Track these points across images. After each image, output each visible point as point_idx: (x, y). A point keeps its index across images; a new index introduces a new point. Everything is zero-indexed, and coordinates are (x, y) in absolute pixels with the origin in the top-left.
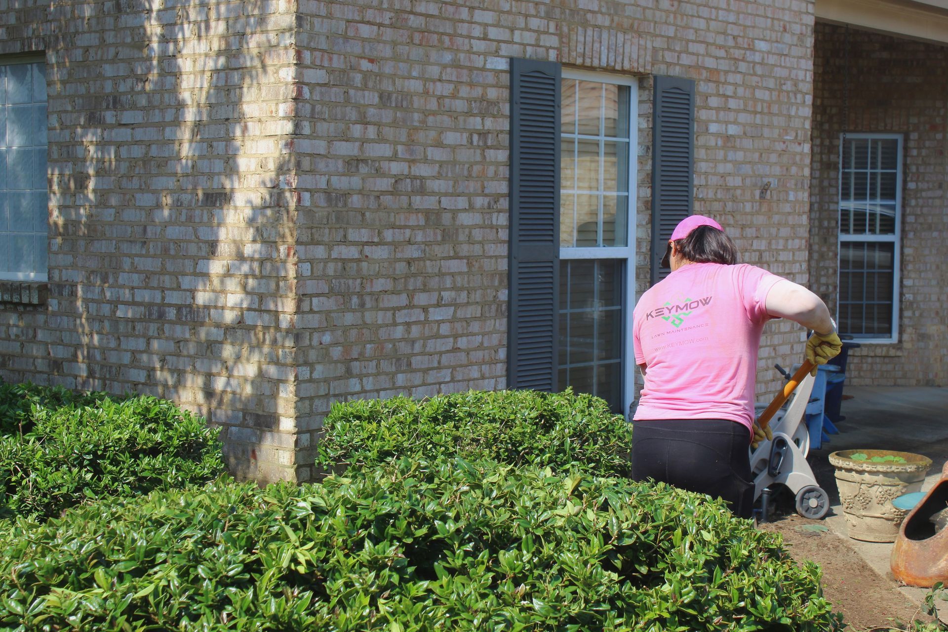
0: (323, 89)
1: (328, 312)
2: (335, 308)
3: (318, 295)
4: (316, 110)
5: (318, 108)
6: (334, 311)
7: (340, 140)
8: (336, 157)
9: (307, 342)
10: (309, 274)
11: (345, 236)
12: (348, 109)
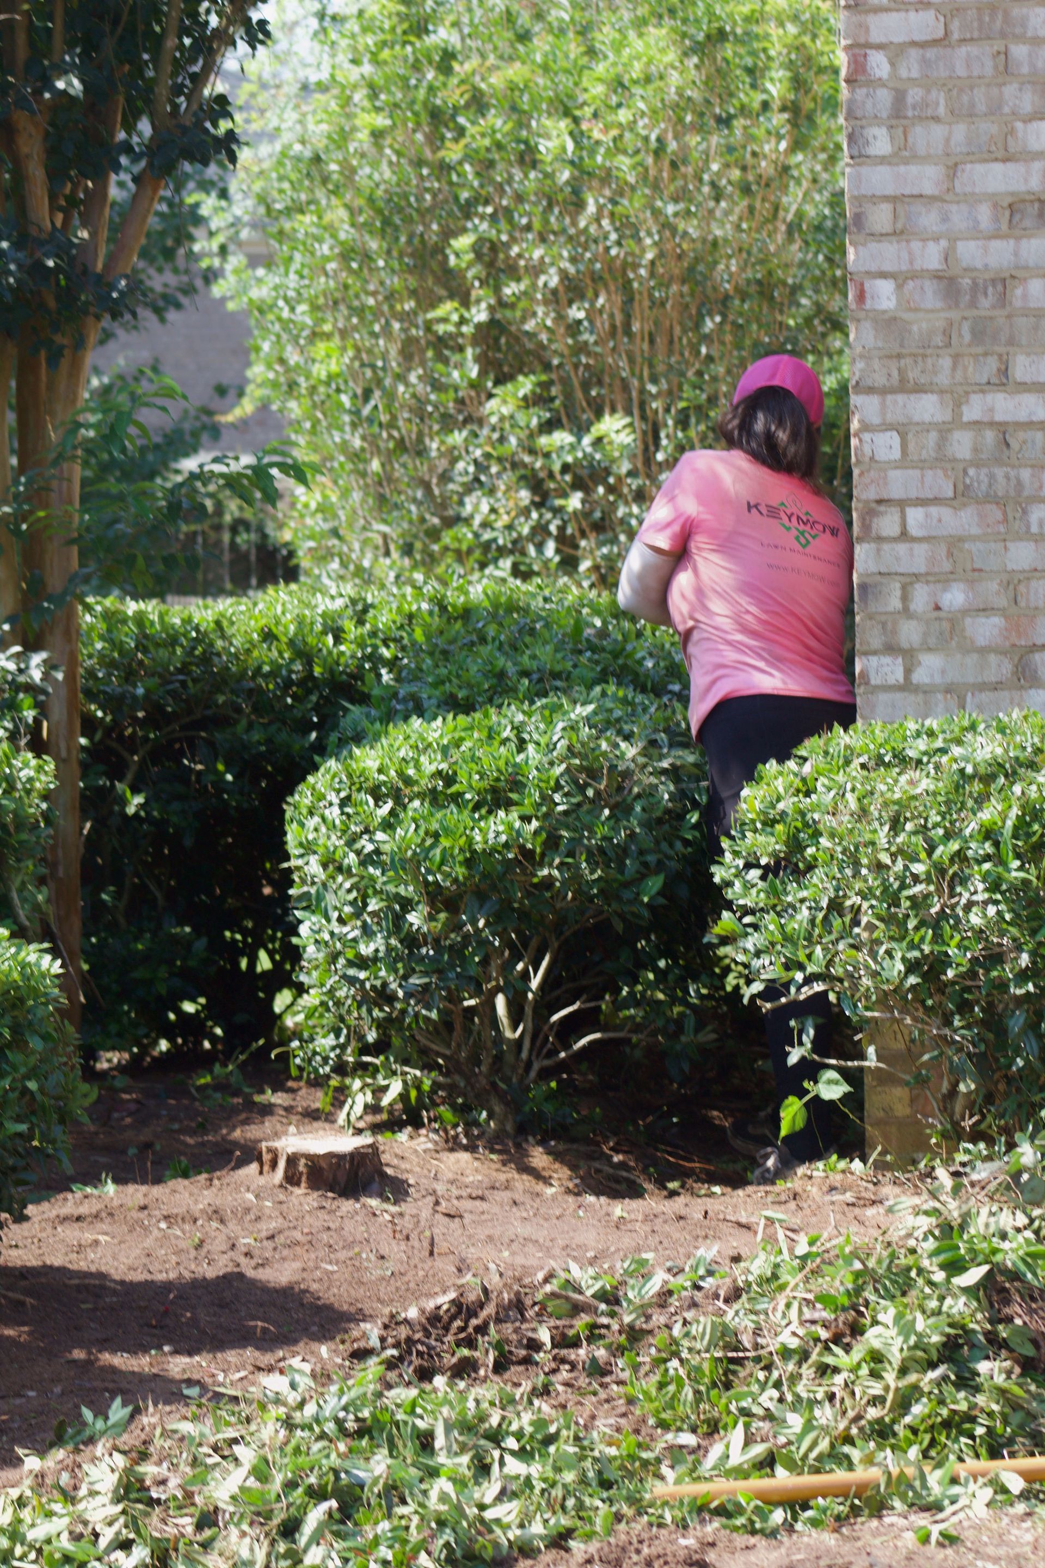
0: (931, 53)
1: (954, 543)
2: (975, 531)
3: (922, 502)
4: (910, 100)
5: (914, 95)
6: (974, 539)
7: (985, 161)
8: (972, 199)
9: (895, 603)
10: (896, 454)
11: (1004, 372)
12: (1010, 90)
